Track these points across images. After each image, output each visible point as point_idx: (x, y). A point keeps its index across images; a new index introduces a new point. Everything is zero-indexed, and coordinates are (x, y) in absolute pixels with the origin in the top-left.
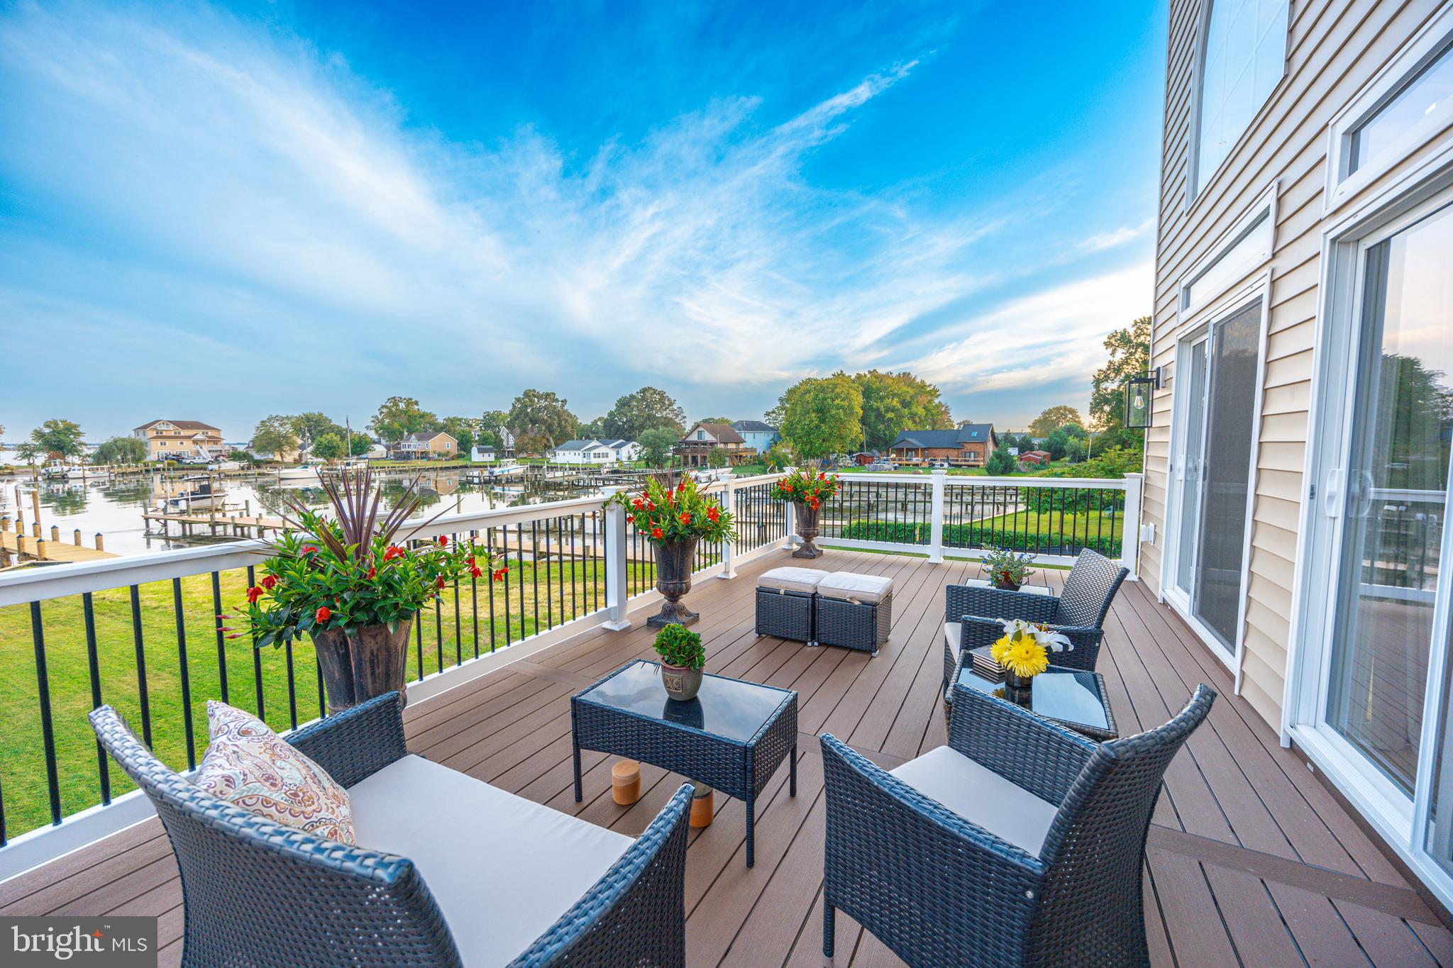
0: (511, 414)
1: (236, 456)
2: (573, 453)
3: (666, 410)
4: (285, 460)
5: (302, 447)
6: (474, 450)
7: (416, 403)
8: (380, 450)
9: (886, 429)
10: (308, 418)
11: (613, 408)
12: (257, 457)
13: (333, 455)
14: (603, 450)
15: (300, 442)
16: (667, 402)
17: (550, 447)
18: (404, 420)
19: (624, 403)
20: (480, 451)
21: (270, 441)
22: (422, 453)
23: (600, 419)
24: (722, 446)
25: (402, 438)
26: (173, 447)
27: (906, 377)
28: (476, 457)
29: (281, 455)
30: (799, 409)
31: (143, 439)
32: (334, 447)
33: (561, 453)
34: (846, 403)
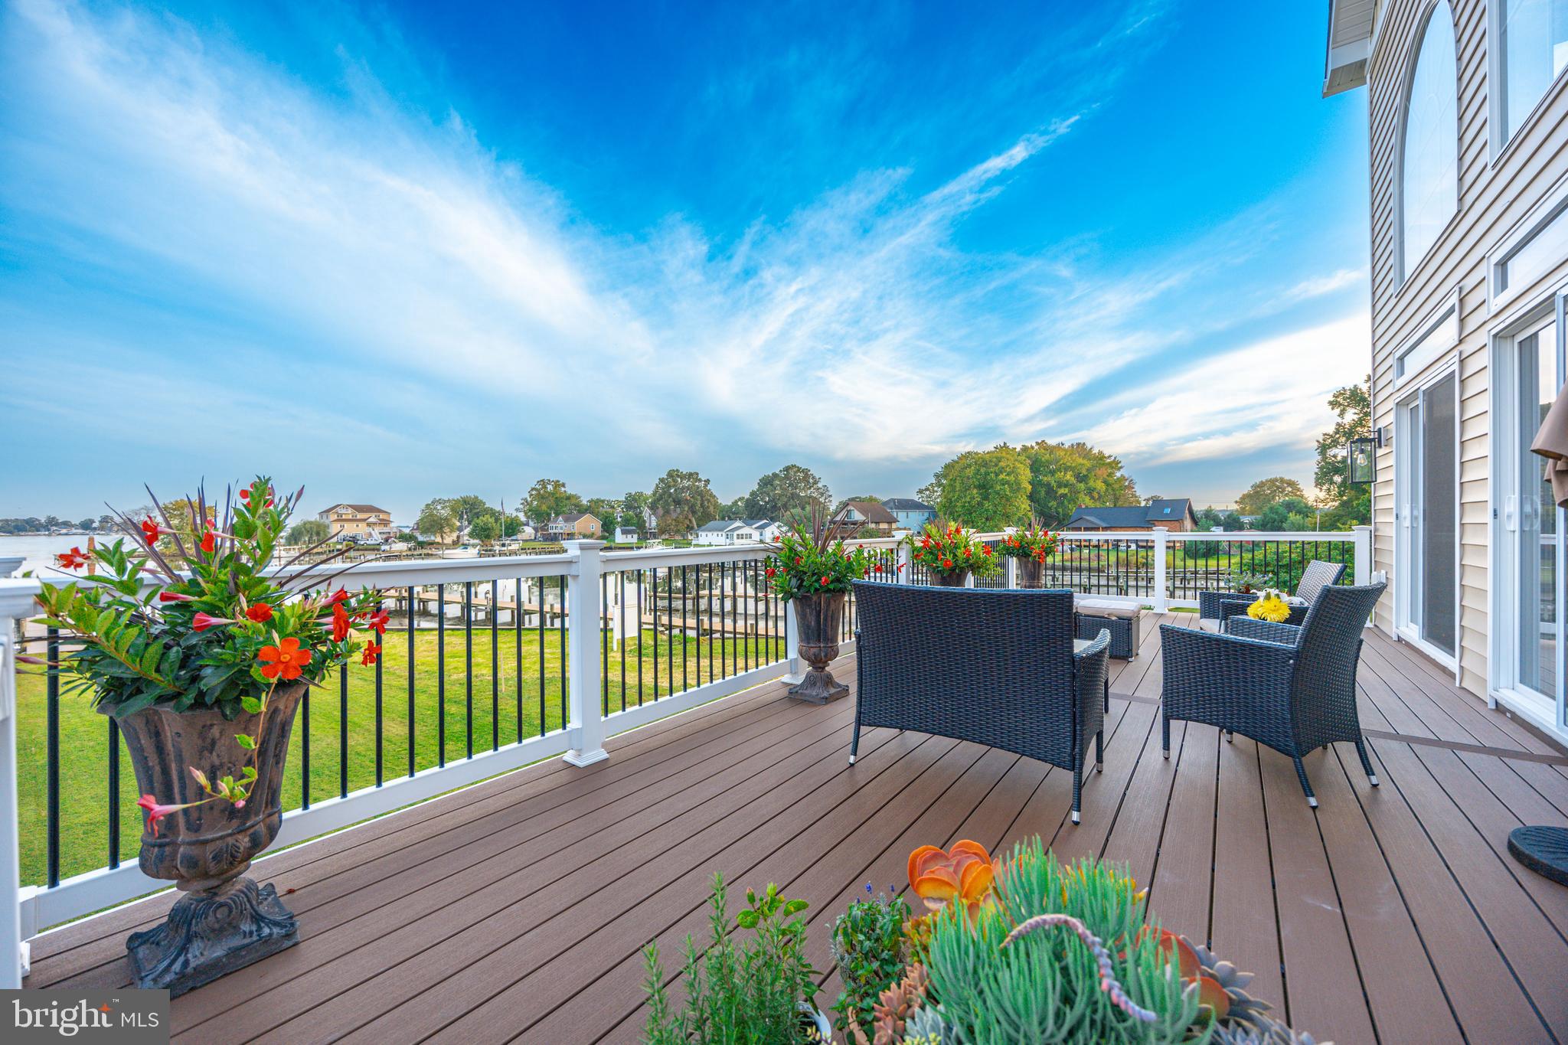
0: (654, 494)
1: (404, 538)
2: (715, 534)
3: (810, 488)
4: (445, 542)
5: (460, 529)
6: (618, 531)
7: (563, 485)
8: (529, 531)
9: (1058, 506)
10: (465, 501)
11: (756, 487)
12: (421, 538)
13: (488, 537)
14: (746, 530)
15: (458, 524)
16: (811, 481)
17: (692, 528)
18: (551, 502)
19: (766, 482)
20: (624, 532)
21: (432, 523)
22: (568, 534)
23: (741, 499)
24: (873, 526)
25: (549, 520)
26: (350, 529)
27: (1080, 448)
28: (620, 538)
29: (442, 536)
30: (957, 484)
31: (327, 522)
32: (489, 529)
33: (704, 534)
34: (1012, 478)
